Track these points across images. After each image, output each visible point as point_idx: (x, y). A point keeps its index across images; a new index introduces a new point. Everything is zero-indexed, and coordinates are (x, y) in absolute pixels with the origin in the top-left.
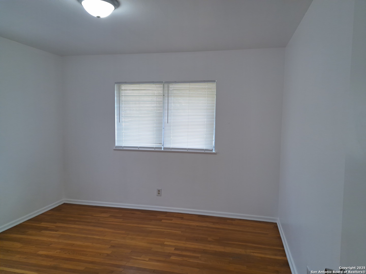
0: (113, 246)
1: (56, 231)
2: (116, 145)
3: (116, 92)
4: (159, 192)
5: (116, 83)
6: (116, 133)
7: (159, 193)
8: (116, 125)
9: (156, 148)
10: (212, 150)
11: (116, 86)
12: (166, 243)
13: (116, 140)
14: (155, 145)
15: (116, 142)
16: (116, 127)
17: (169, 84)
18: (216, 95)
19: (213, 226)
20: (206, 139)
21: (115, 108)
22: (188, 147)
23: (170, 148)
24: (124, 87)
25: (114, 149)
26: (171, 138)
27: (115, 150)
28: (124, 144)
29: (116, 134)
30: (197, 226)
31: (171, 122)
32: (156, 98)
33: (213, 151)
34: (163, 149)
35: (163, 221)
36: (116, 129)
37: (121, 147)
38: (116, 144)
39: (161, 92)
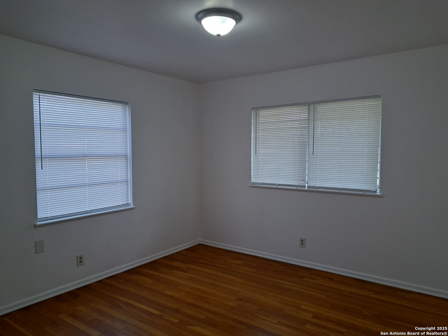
0: (240, 299)
1: (186, 272)
2: (252, 181)
3: (252, 119)
4: (302, 242)
5: (252, 109)
6: (252, 167)
7: (302, 244)
8: (252, 158)
9: (298, 186)
10: (376, 191)
11: (253, 113)
12: (303, 307)
13: (252, 175)
14: (297, 182)
15: (252, 178)
16: (252, 161)
17: (315, 105)
18: (382, 115)
19: (375, 296)
20: (366, 176)
21: (251, 138)
22: (340, 186)
23: (316, 187)
24: (262, 113)
25: (250, 185)
26: (317, 174)
27: (250, 187)
28: (261, 181)
29: (252, 169)
30: (350, 293)
31: (318, 154)
32: (299, 123)
33: (378, 194)
34: (307, 188)
35: (305, 279)
36: (252, 162)
37: (258, 183)
38: (252, 179)
39: (305, 116)
